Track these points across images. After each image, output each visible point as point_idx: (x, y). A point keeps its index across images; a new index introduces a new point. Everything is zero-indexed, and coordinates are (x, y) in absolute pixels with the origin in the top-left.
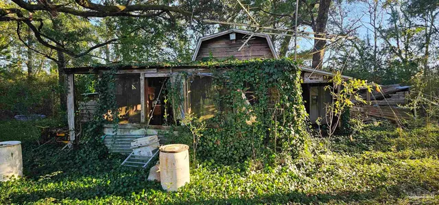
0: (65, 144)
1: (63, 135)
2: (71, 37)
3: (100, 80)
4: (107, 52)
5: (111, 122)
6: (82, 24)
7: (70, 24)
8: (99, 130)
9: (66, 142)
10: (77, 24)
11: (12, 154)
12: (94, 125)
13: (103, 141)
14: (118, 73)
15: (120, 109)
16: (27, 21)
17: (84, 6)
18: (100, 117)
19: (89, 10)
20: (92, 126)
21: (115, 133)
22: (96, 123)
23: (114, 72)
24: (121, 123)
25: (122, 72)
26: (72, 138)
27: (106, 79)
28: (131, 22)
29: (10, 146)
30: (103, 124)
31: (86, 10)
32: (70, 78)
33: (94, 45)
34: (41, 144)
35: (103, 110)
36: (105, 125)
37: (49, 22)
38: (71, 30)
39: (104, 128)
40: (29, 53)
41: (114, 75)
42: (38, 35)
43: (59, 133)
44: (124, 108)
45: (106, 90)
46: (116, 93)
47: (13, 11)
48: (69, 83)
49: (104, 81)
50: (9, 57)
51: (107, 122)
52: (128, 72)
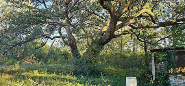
0: (150, 82)
1: (149, 77)
2: (150, 37)
3: (166, 54)
4: (165, 42)
5: (173, 75)
6: (154, 31)
7: (149, 32)
8: (167, 78)
9: (151, 80)
10: (152, 31)
11: (134, 82)
12: (164, 75)
13: (169, 83)
14: (176, 51)
15: (178, 68)
16: (135, 33)
17: (156, 24)
18: (167, 71)
19: (158, 25)
20: (163, 75)
21: (175, 80)
22: (165, 74)
23: (174, 51)
24: (178, 75)
25: (178, 51)
26: (154, 79)
27: (170, 54)
28: (178, 27)
29: (133, 79)
30: (169, 75)
31: (157, 25)
32: (153, 54)
33: (160, 39)
34: (141, 80)
35: (168, 68)
36: (170, 76)
37: (141, 32)
38: (150, 34)
39: (169, 77)
40: (134, 44)
41: (174, 52)
42: (138, 37)
43: (148, 76)
44: (180, 68)
45: (170, 59)
46: (175, 61)
47: (130, 30)
48: (153, 56)
49: (168, 55)
50: (127, 46)
51: (171, 74)
52: (181, 50)
